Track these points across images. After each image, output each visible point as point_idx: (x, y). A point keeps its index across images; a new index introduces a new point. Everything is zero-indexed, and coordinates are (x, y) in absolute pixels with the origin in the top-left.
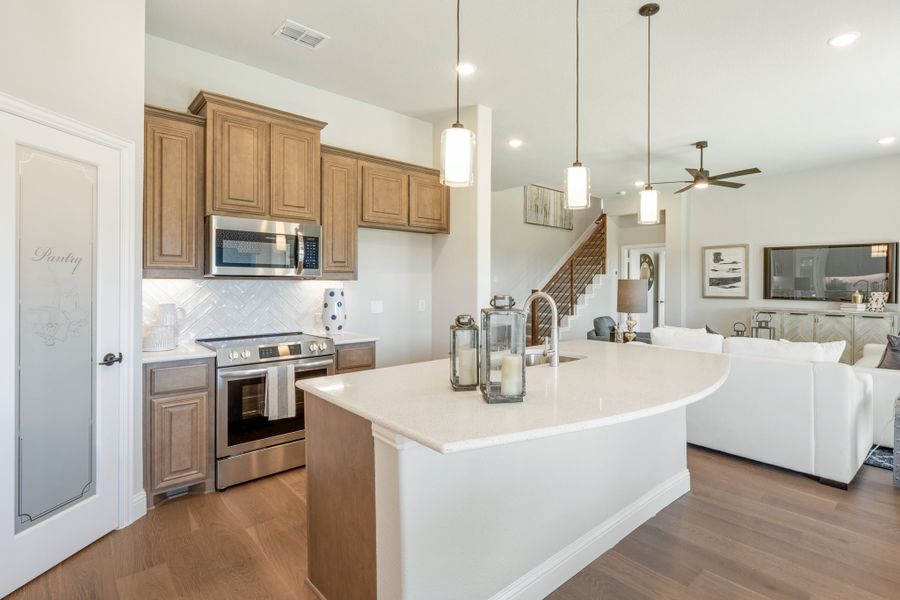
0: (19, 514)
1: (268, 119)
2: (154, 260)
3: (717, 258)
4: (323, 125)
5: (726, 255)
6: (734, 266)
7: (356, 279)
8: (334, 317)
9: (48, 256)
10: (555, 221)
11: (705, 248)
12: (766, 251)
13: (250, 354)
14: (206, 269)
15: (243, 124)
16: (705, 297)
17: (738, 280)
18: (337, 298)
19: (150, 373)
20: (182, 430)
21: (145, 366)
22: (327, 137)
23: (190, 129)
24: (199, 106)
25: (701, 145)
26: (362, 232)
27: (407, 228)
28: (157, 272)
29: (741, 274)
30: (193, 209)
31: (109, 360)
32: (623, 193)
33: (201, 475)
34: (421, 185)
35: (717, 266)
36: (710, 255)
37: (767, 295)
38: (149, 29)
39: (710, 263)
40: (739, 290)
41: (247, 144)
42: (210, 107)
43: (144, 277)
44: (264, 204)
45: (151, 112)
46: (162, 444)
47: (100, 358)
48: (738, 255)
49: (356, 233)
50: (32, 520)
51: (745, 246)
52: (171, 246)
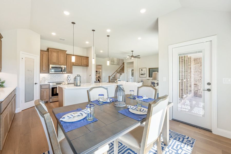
0: (25, 101)
1: (58, 51)
2: (42, 71)
3: (142, 70)
4: (66, 51)
5: (143, 70)
6: (144, 72)
7: (72, 74)
8: (69, 79)
9: (28, 70)
10: (116, 64)
11: (140, 68)
12: (149, 69)
13: (55, 84)
14: (49, 72)
15: (54, 52)
16: (140, 77)
17: (145, 74)
18: (69, 76)
19: (41, 86)
20: (45, 94)
21: (40, 85)
22: (67, 53)
23: (47, 53)
24: (48, 49)
25: (132, 51)
26: (73, 66)
27: (81, 66)
28: (42, 73)
29: (145, 73)
30: (47, 64)
31: (36, 84)
32: (126, 58)
33: (48, 100)
34: (83, 59)
35: (142, 71)
36: (141, 69)
37: (149, 77)
38: (41, 39)
39: (141, 71)
40: (145, 76)
41: (55, 54)
42: (49, 50)
43: (40, 73)
44: (57, 63)
45: (41, 51)
46: (42, 95)
47: (34, 83)
48: (145, 70)
49: (72, 67)
50: (27, 102)
51: (146, 68)
52: (44, 69)
